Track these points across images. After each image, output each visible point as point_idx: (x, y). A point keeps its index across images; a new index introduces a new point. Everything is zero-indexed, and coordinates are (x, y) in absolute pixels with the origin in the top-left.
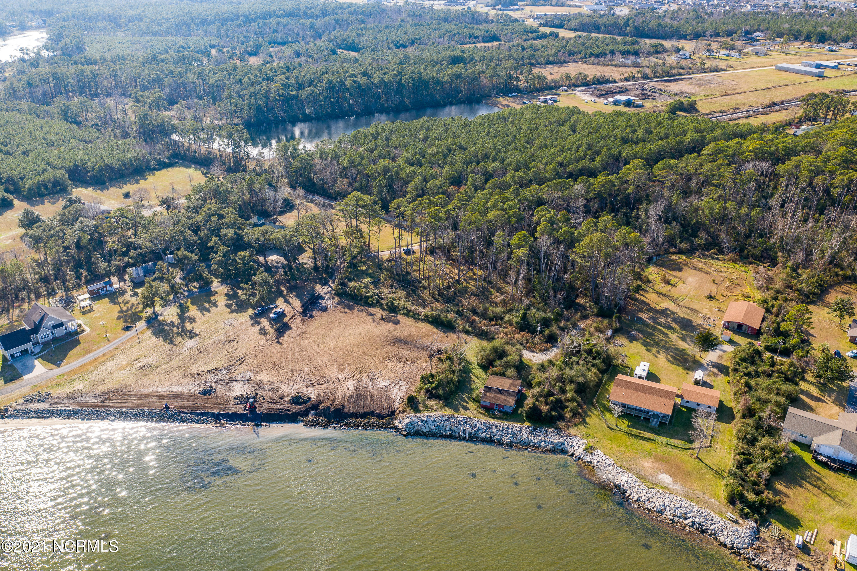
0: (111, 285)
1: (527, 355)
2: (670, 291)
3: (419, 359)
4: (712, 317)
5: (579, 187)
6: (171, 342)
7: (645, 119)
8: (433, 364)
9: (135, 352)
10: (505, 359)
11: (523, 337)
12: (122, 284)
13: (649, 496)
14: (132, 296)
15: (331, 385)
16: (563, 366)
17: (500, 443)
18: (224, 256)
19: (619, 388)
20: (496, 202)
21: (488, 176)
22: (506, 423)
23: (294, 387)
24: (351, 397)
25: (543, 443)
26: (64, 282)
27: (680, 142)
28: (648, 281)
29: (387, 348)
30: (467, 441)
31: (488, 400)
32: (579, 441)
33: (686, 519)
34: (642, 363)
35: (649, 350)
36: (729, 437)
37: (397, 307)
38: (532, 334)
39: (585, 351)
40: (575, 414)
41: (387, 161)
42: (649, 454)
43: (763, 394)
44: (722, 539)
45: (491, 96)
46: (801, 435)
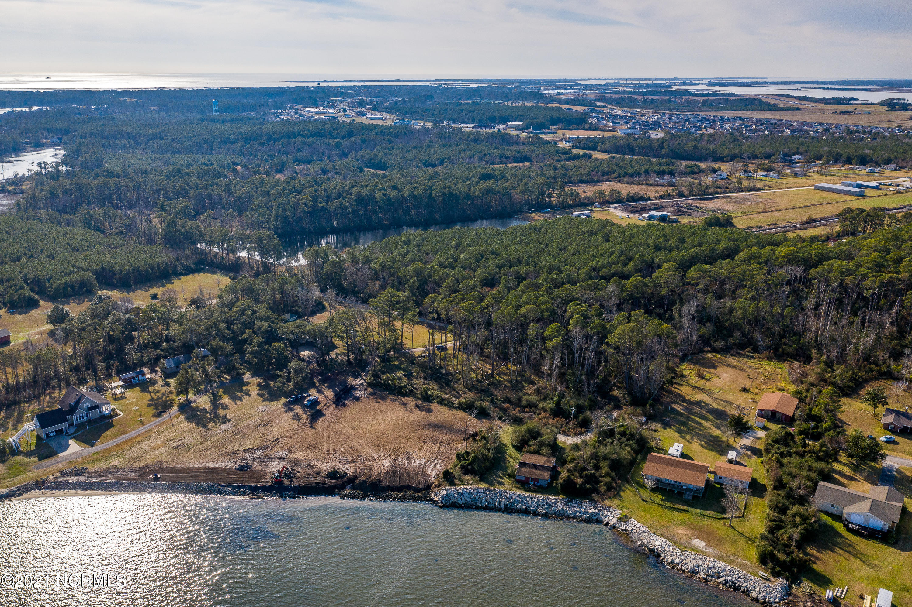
0: (144, 375)
1: (561, 438)
2: (704, 385)
3: (453, 441)
4: (746, 407)
5: (612, 288)
6: (205, 426)
7: (678, 229)
8: (468, 444)
9: (170, 433)
10: (539, 439)
11: (557, 421)
12: (153, 375)
13: (683, 558)
14: (162, 386)
15: (366, 463)
16: (597, 445)
17: (536, 514)
18: (258, 347)
19: (653, 464)
20: (529, 297)
21: (520, 279)
22: (541, 496)
23: (330, 464)
24: (387, 473)
25: (578, 514)
26: (95, 372)
27: (713, 250)
28: (683, 376)
29: (422, 432)
30: (503, 512)
31: (523, 475)
32: (614, 511)
33: (719, 577)
34: (676, 445)
35: (683, 437)
36: (762, 509)
37: (430, 396)
38: (566, 419)
39: (619, 433)
40: (609, 488)
41: (419, 264)
42: (683, 523)
43: (794, 470)
44: (754, 595)
45: (523, 212)
46: (833, 506)
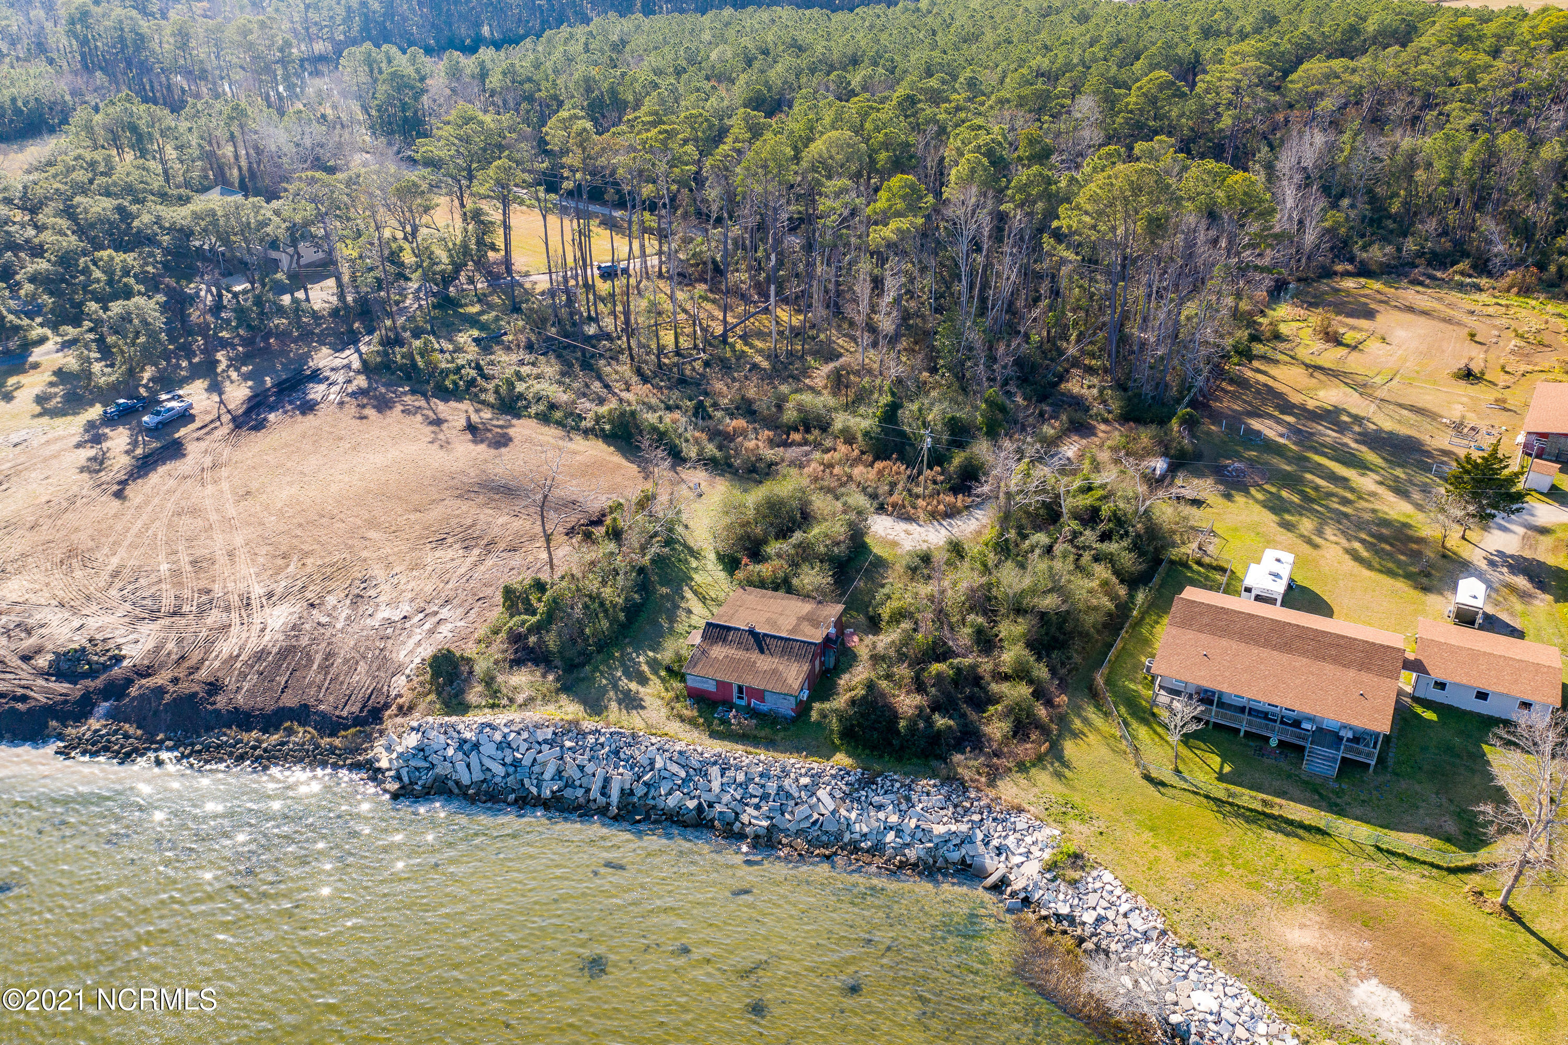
1: (882, 529)
2: (1342, 360)
4: (1482, 426)
5: (1084, 106)
10: (798, 536)
11: (880, 472)
15: (214, 617)
16: (992, 558)
17: (731, 833)
19: (1190, 635)
22: (763, 757)
25: (891, 836)
28: (1278, 338)
30: (615, 818)
31: (710, 673)
32: (1030, 829)
34: (1270, 555)
35: (1287, 526)
38: (908, 467)
39: (1076, 516)
40: (1023, 726)
41: (593, 68)
42: (1307, 892)
